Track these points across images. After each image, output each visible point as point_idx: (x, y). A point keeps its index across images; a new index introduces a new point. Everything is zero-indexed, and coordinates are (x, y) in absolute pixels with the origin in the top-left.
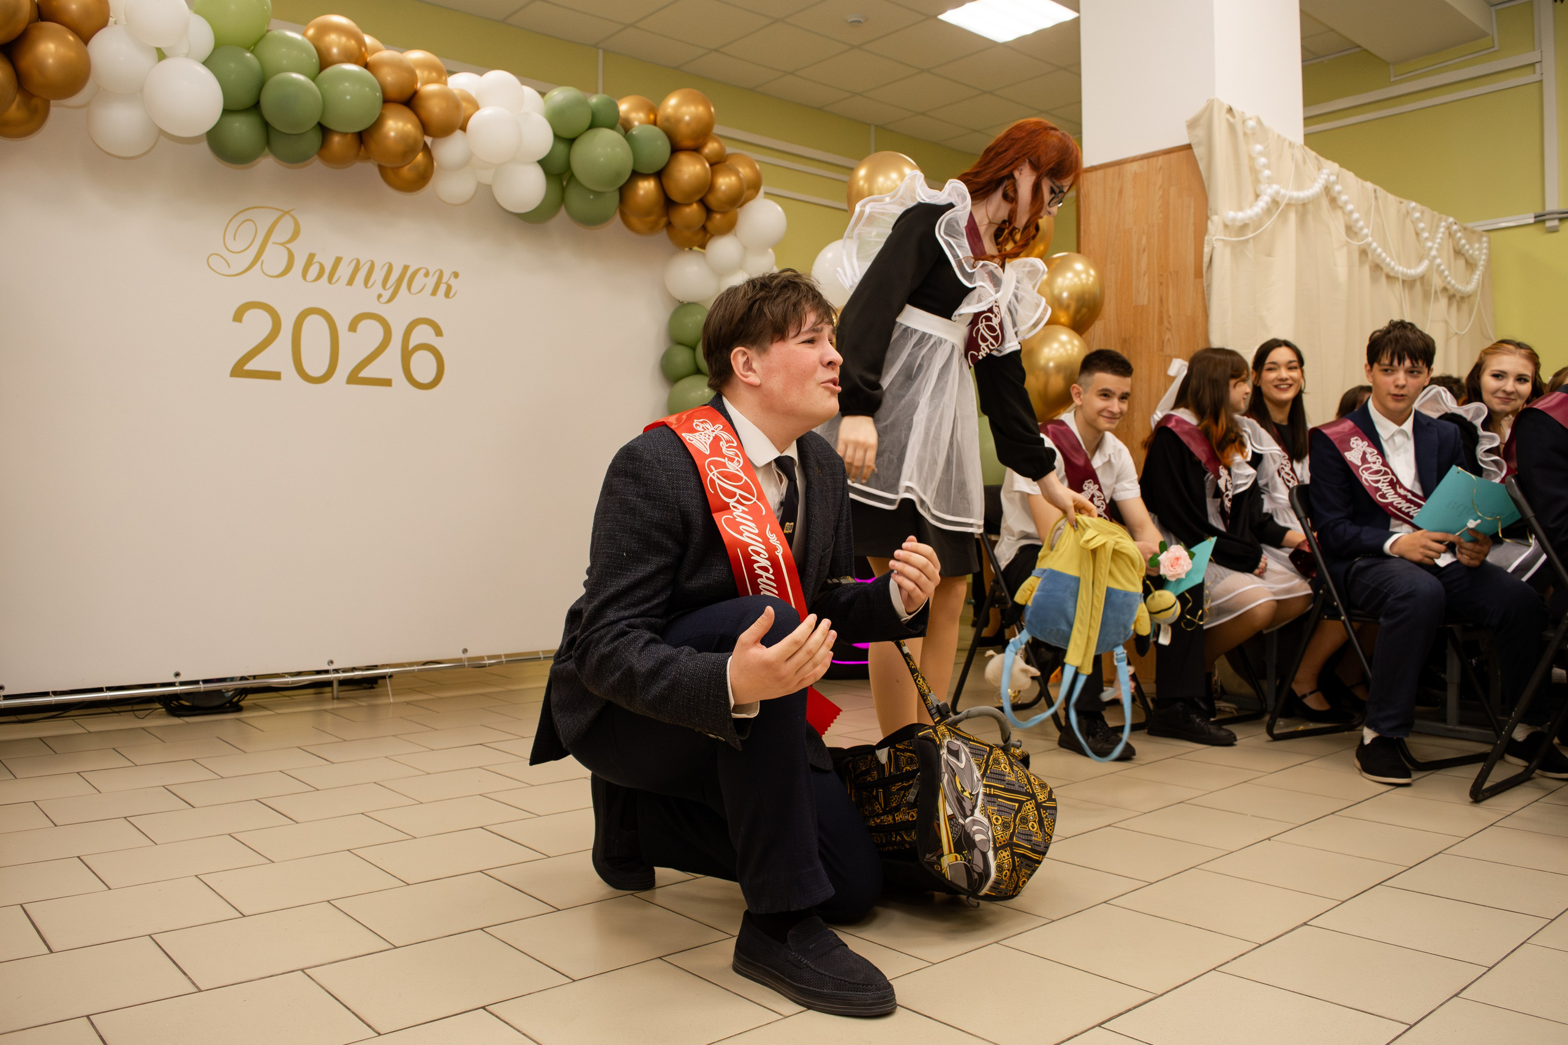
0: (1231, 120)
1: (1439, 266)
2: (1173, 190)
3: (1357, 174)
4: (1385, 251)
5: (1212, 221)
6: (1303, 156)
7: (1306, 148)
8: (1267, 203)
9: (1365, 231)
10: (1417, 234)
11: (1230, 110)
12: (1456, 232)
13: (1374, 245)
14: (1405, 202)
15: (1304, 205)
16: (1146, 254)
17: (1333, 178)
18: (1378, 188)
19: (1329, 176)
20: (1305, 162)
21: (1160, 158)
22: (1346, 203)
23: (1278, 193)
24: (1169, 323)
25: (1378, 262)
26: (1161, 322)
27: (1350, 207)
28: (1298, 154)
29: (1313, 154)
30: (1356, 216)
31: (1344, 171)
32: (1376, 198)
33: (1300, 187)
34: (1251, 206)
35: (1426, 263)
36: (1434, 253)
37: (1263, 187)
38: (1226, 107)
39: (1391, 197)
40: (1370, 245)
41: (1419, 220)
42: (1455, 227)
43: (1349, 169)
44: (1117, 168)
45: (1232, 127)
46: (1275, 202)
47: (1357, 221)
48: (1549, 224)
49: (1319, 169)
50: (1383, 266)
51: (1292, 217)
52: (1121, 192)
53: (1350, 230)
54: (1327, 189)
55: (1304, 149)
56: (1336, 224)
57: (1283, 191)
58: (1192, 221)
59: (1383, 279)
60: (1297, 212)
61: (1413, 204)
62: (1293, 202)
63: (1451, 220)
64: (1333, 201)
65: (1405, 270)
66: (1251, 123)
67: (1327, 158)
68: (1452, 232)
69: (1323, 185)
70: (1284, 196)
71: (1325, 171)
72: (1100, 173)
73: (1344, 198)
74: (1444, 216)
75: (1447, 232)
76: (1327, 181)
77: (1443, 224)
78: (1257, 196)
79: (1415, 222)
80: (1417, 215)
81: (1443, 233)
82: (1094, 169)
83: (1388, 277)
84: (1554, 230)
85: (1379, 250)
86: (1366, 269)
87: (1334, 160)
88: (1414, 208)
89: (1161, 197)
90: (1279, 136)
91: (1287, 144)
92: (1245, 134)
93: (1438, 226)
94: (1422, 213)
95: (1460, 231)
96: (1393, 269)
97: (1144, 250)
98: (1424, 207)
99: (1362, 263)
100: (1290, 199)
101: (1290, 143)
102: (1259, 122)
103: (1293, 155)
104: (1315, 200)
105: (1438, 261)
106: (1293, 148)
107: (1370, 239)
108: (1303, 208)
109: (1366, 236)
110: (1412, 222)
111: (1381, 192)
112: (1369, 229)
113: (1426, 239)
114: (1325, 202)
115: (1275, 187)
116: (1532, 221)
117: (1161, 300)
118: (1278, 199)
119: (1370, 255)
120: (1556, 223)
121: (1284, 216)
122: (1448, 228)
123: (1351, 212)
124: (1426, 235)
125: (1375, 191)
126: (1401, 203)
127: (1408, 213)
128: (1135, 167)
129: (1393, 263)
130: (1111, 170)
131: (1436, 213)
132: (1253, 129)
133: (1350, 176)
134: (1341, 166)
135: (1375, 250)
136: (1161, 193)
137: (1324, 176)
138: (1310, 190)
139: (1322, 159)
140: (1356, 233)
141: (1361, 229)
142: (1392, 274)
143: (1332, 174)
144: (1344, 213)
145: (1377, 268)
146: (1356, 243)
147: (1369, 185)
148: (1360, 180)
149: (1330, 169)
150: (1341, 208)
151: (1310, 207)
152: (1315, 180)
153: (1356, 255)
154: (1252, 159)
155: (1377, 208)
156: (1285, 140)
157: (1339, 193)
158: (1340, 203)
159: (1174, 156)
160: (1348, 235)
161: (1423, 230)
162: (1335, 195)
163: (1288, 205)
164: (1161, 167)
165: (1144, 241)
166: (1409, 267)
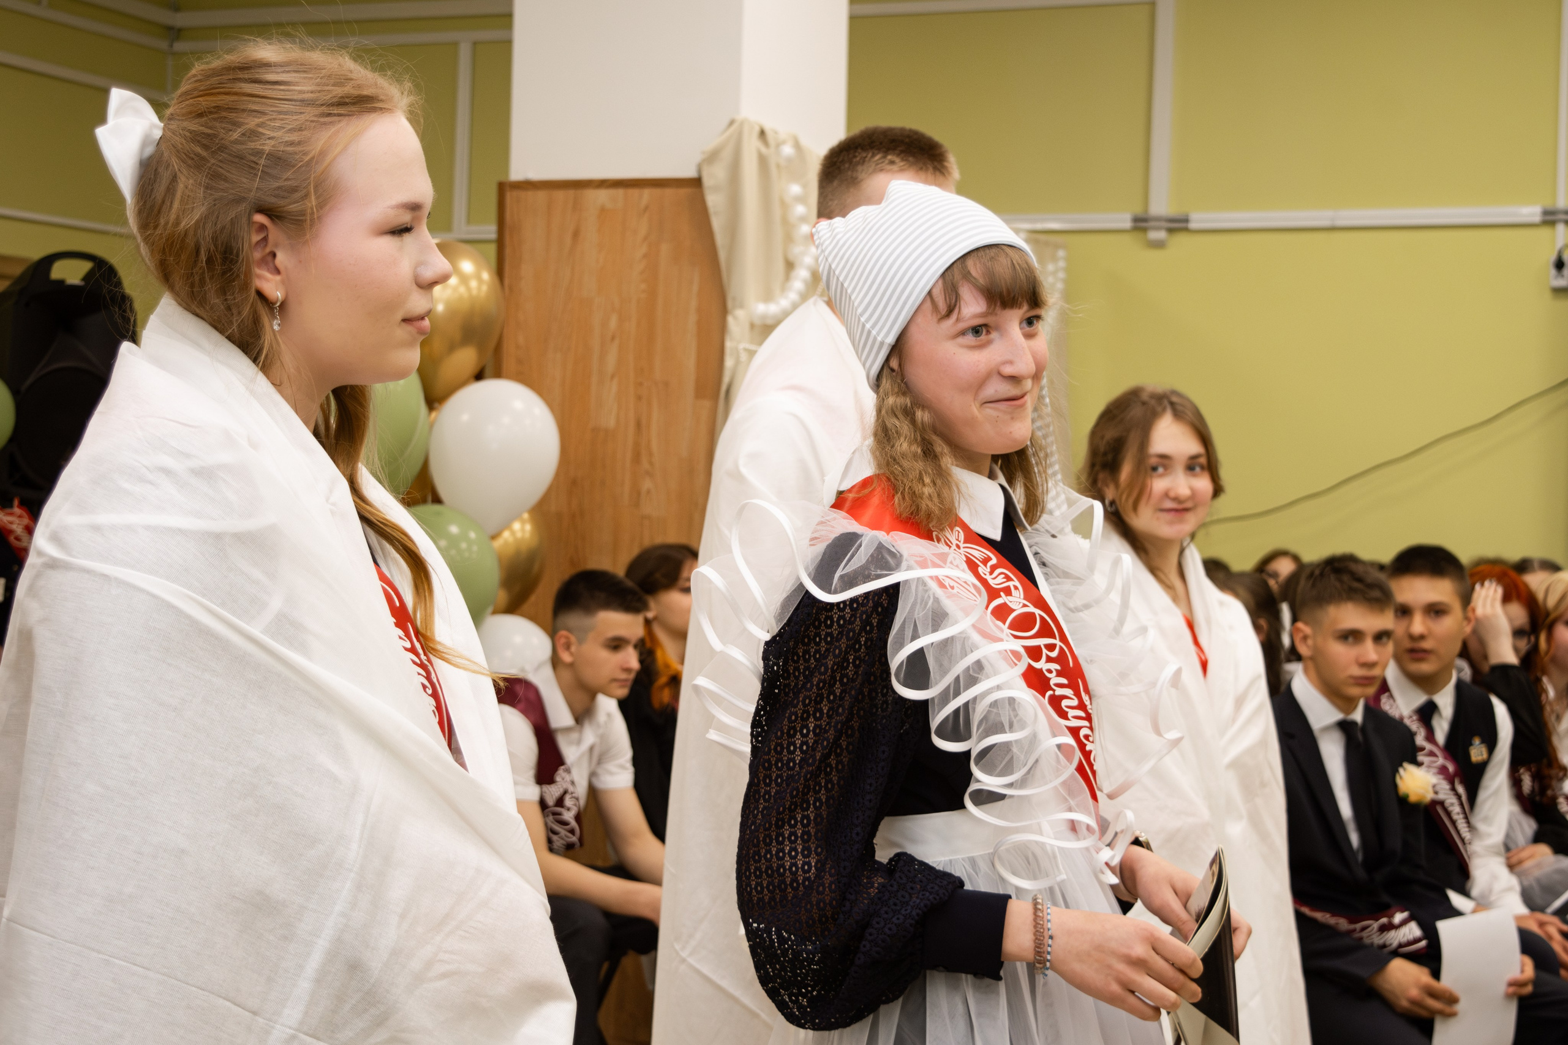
0: (764, 150)
2: (665, 249)
5: (735, 318)
8: (805, 282)
11: (762, 133)
16: (617, 342)
21: (647, 193)
24: (651, 463)
26: (637, 458)
34: (784, 289)
37: (796, 250)
38: (757, 130)
44: (571, 193)
45: (763, 161)
48: (1154, 235)
52: (576, 234)
58: (694, 304)
66: (788, 150)
72: (541, 195)
78: (790, 266)
82: (528, 185)
84: (1159, 245)
89: (645, 256)
92: (778, 166)
97: (613, 338)
102: (797, 145)
116: (1128, 224)
117: (638, 424)
120: (1161, 235)
128: (602, 196)
130: (560, 195)
132: (789, 160)
136: (644, 249)
154: (784, 206)
159: (669, 192)
164: (647, 208)
165: (613, 322)
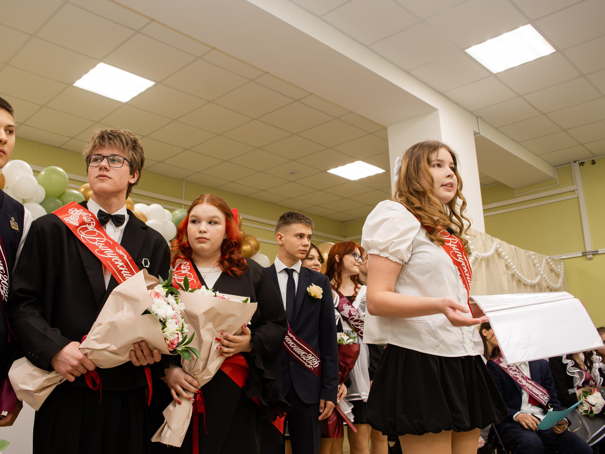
1: (545, 278)
3: (507, 242)
4: (522, 274)
6: (486, 238)
7: (486, 234)
9: (513, 267)
10: (534, 265)
12: (550, 262)
13: (518, 272)
14: (528, 251)
15: (488, 259)
17: (498, 246)
18: (517, 247)
19: (496, 245)
20: (486, 240)
22: (504, 256)
23: (477, 255)
25: (520, 279)
27: (506, 257)
28: (484, 237)
29: (489, 236)
30: (509, 261)
31: (502, 241)
32: (516, 251)
33: (485, 251)
35: (539, 277)
36: (542, 272)
39: (522, 250)
40: (516, 272)
41: (534, 259)
42: (549, 260)
43: (504, 241)
46: (476, 259)
47: (510, 263)
48: (589, 256)
49: (492, 242)
50: (522, 280)
51: (484, 264)
53: (507, 267)
54: (496, 251)
55: (486, 235)
56: (501, 265)
57: (479, 254)
59: (522, 286)
60: (485, 261)
61: (531, 252)
62: (483, 258)
63: (547, 257)
64: (499, 255)
65: (531, 281)
67: (495, 237)
68: (548, 262)
69: (495, 249)
70: (480, 256)
71: (495, 243)
73: (504, 253)
74: (544, 256)
75: (546, 262)
76: (496, 247)
77: (544, 259)
79: (533, 260)
80: (533, 257)
81: (545, 263)
83: (524, 285)
84: (591, 259)
85: (520, 274)
86: (515, 282)
87: (498, 238)
88: (532, 254)
90: (475, 231)
91: (479, 233)
93: (542, 260)
94: (535, 255)
95: (552, 261)
96: (526, 281)
98: (536, 253)
99: (513, 280)
100: (482, 257)
101: (480, 233)
103: (481, 238)
104: (492, 256)
105: (544, 276)
106: (481, 235)
107: (515, 270)
108: (487, 260)
109: (514, 269)
110: (532, 260)
111: (518, 249)
112: (515, 266)
113: (538, 267)
114: (496, 256)
115: (476, 252)
116: (581, 255)
118: (478, 257)
119: (516, 276)
120: (591, 256)
121: (480, 265)
122: (547, 260)
123: (507, 259)
124: (538, 265)
125: (515, 249)
126: (526, 252)
127: (529, 256)
129: (526, 279)
131: (541, 255)
133: (505, 243)
134: (501, 240)
135: (518, 274)
137: (494, 246)
138: (490, 252)
139: (493, 238)
140: (509, 268)
141: (512, 266)
142: (526, 283)
143: (498, 244)
144: (504, 260)
145: (519, 281)
146: (510, 272)
147: (513, 246)
148: (509, 245)
149: (497, 241)
150: (503, 258)
151: (490, 259)
152: (491, 247)
153: (510, 277)
155: (517, 256)
156: (478, 232)
157: (501, 252)
158: (502, 256)
160: (506, 269)
161: (536, 263)
162: (499, 252)
163: (481, 259)
166: (532, 280)
